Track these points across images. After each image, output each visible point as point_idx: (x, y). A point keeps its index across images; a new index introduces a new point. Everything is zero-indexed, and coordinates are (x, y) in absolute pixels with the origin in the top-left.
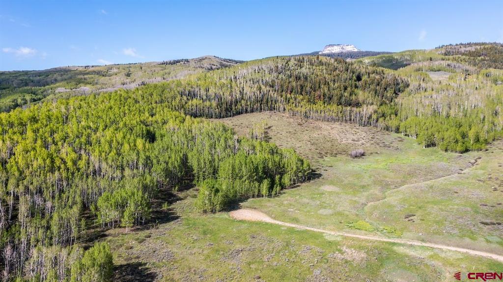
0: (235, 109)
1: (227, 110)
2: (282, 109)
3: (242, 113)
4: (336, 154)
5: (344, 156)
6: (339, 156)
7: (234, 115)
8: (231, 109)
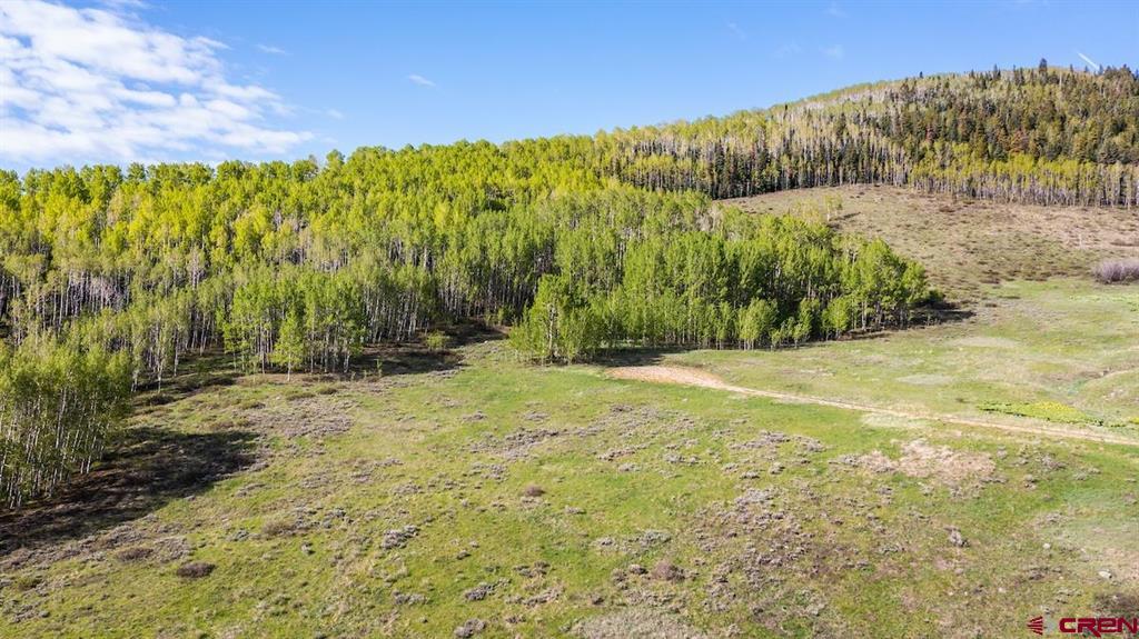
0: (761, 177)
1: (735, 178)
2: (899, 176)
3: (779, 188)
4: (1048, 275)
5: (1070, 279)
6: (1053, 281)
7: (755, 192)
8: (749, 177)
